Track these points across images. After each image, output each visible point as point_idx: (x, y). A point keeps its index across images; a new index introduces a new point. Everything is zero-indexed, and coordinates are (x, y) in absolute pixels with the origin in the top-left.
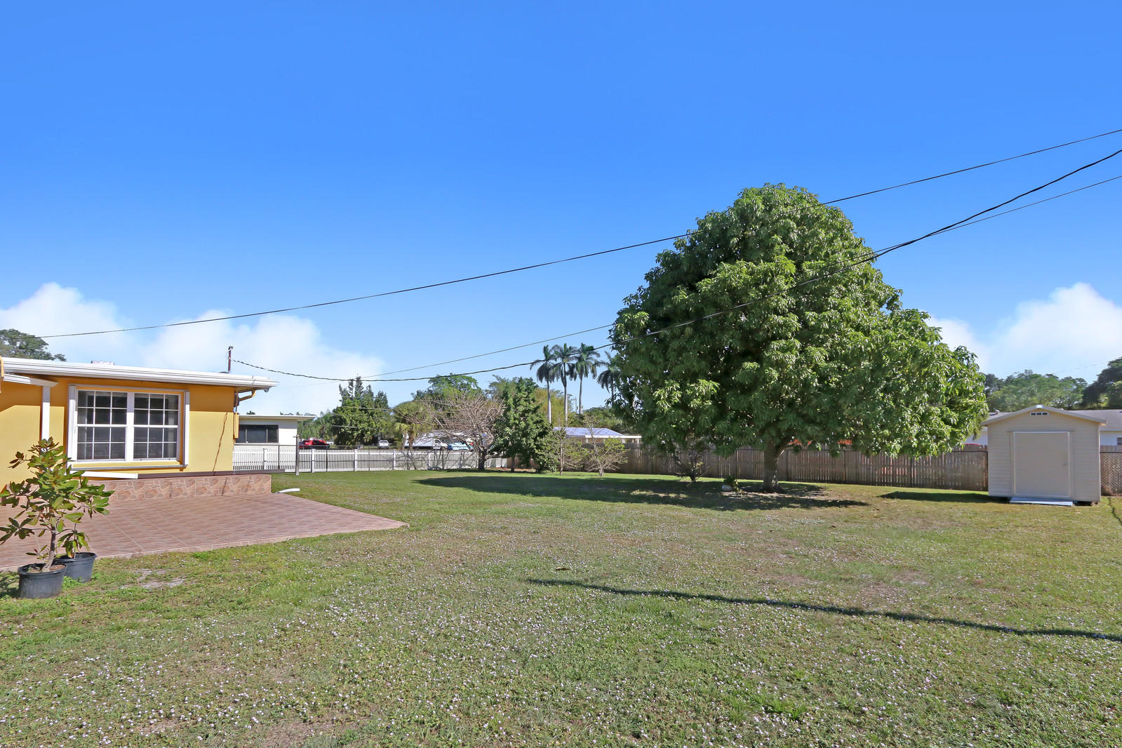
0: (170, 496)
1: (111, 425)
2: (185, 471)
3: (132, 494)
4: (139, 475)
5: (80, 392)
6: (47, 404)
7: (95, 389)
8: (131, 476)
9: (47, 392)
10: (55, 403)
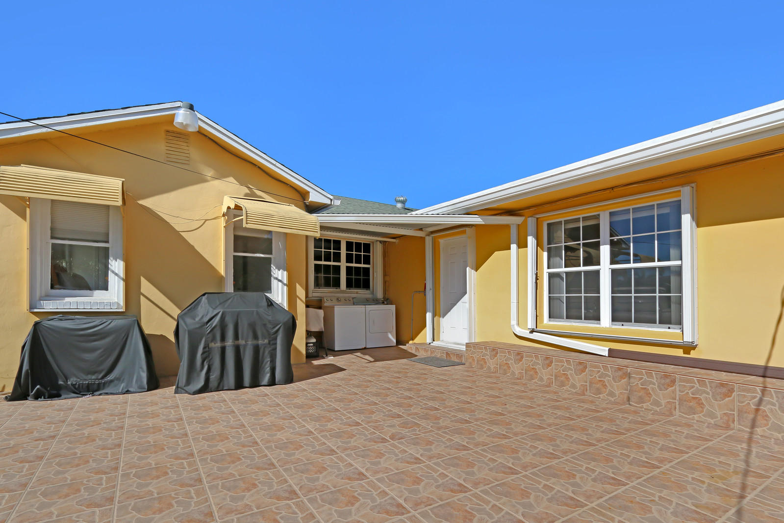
0: (629, 399)
1: (582, 268)
2: (693, 354)
3: (609, 388)
4: (610, 350)
5: (549, 225)
6: (514, 247)
7: (561, 216)
8: (602, 349)
9: (514, 232)
10: (522, 244)
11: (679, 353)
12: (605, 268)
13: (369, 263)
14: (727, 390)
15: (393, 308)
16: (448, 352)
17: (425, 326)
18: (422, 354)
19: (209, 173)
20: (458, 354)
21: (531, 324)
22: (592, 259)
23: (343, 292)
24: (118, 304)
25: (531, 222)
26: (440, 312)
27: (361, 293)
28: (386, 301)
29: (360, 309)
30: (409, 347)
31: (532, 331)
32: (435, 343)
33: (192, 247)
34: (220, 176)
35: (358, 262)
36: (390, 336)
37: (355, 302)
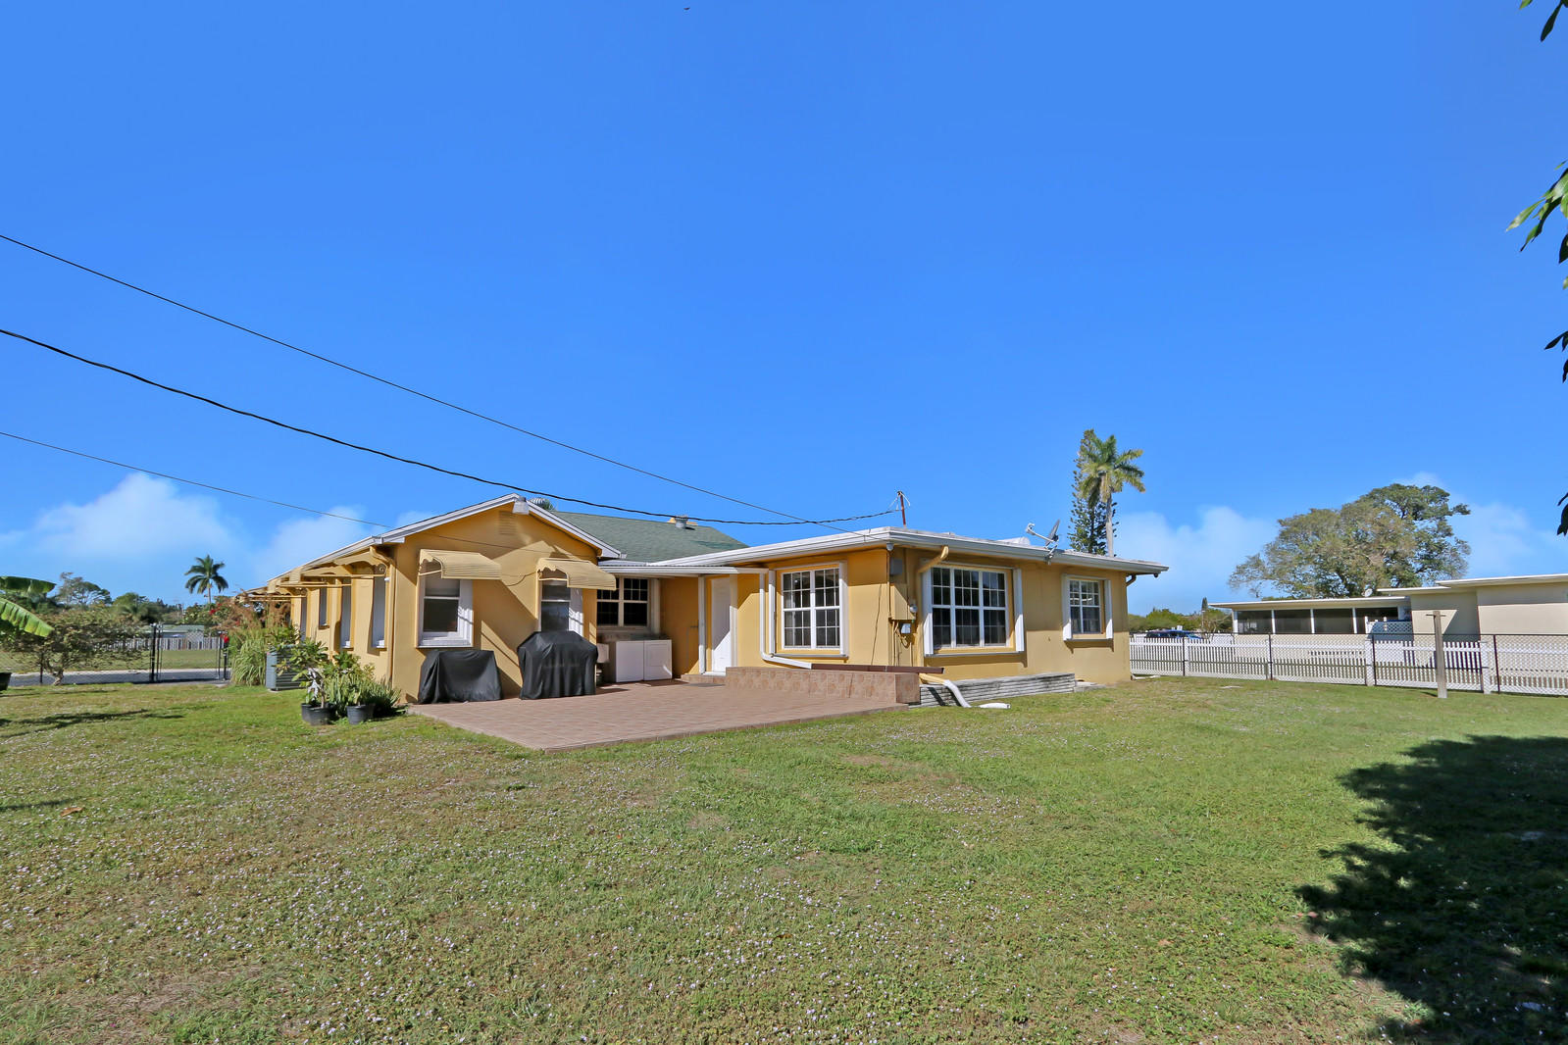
1: (802, 609)
2: (844, 662)
4: (813, 665)
5: (785, 575)
6: (762, 591)
7: (791, 571)
8: (807, 664)
9: (762, 579)
10: (766, 590)
11: (841, 662)
12: (813, 608)
13: (646, 600)
14: (843, 678)
15: (669, 642)
16: (715, 678)
17: (698, 659)
18: (695, 681)
19: (527, 539)
20: (722, 679)
21: (771, 650)
22: (807, 603)
23: (621, 628)
24: (468, 642)
25: (771, 574)
26: (712, 643)
27: (638, 629)
28: (663, 636)
29: (639, 644)
30: (684, 677)
31: (773, 655)
32: (707, 673)
33: (515, 596)
34: (536, 540)
35: (635, 598)
36: (665, 668)
37: (635, 637)
